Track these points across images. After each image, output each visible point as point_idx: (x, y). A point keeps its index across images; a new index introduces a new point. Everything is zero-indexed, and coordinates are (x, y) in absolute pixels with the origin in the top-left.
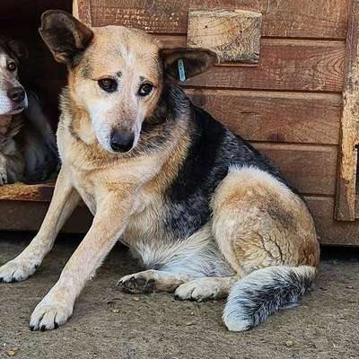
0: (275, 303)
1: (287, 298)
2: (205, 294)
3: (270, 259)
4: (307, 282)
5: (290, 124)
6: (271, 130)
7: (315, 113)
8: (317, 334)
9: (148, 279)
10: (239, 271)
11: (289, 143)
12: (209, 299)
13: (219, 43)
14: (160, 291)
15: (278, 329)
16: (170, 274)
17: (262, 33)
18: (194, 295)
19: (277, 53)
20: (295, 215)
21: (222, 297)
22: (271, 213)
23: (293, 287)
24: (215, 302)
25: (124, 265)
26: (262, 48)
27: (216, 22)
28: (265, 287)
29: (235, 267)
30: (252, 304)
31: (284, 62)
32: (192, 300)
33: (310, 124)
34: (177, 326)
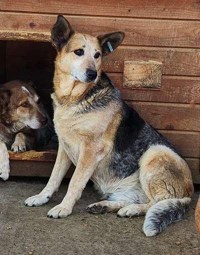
0: (170, 220)
1: (176, 217)
2: (133, 214)
3: (169, 195)
4: (186, 206)
5: (177, 120)
6: (167, 123)
7: (190, 114)
8: (193, 237)
9: (103, 206)
10: (152, 200)
11: (176, 130)
12: (135, 216)
13: (140, 78)
14: (109, 212)
15: (172, 235)
16: (115, 202)
17: (162, 73)
18: (127, 214)
19: (170, 83)
20: (183, 171)
21: (142, 215)
22: (171, 170)
23: (179, 210)
24: (138, 218)
25: (90, 195)
26: (162, 80)
27: (139, 67)
28: (165, 211)
29: (150, 198)
30: (158, 221)
31: (174, 88)
32: (126, 217)
33: (188, 120)
34: (119, 233)
